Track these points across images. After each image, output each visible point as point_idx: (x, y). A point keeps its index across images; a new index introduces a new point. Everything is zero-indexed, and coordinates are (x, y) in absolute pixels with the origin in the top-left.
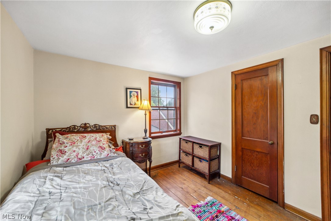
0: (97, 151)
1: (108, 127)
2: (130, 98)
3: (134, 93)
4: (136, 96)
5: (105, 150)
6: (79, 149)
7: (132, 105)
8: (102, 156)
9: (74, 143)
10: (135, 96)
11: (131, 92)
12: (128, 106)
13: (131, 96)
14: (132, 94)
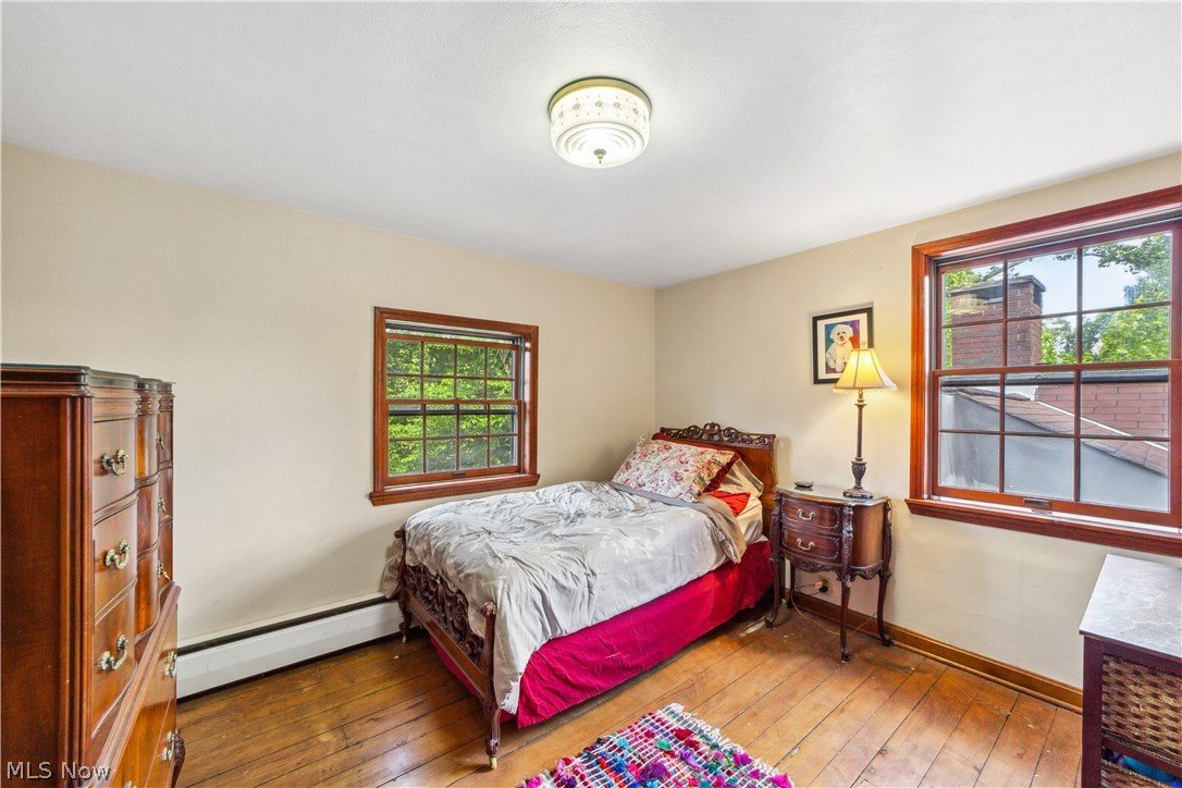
0: (666, 481)
1: (755, 437)
2: (827, 350)
3: (840, 328)
4: (851, 339)
5: (679, 484)
6: (645, 467)
7: (834, 371)
8: (669, 494)
9: (645, 456)
10: (847, 338)
11: (829, 328)
12: (820, 378)
13: (829, 342)
14: (833, 336)
